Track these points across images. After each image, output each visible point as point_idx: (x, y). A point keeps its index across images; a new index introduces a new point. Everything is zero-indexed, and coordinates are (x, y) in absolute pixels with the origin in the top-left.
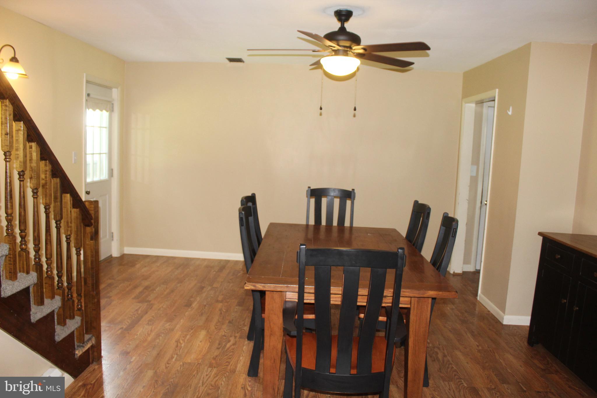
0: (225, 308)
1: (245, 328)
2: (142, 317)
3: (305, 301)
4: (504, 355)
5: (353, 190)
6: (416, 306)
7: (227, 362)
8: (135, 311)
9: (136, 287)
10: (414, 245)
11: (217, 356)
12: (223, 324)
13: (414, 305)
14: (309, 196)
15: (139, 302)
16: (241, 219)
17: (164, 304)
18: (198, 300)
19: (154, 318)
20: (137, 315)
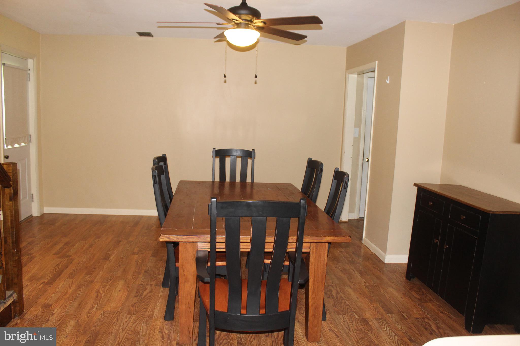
0: (140, 259)
1: (160, 277)
2: (62, 271)
3: (217, 250)
4: (388, 289)
5: (254, 150)
6: (314, 250)
7: (145, 308)
8: (56, 266)
9: (56, 244)
10: (309, 197)
11: (135, 304)
12: (139, 274)
13: (313, 249)
14: (214, 156)
15: (60, 257)
16: (154, 177)
17: (83, 258)
18: (115, 253)
19: (74, 271)
20: (58, 269)
